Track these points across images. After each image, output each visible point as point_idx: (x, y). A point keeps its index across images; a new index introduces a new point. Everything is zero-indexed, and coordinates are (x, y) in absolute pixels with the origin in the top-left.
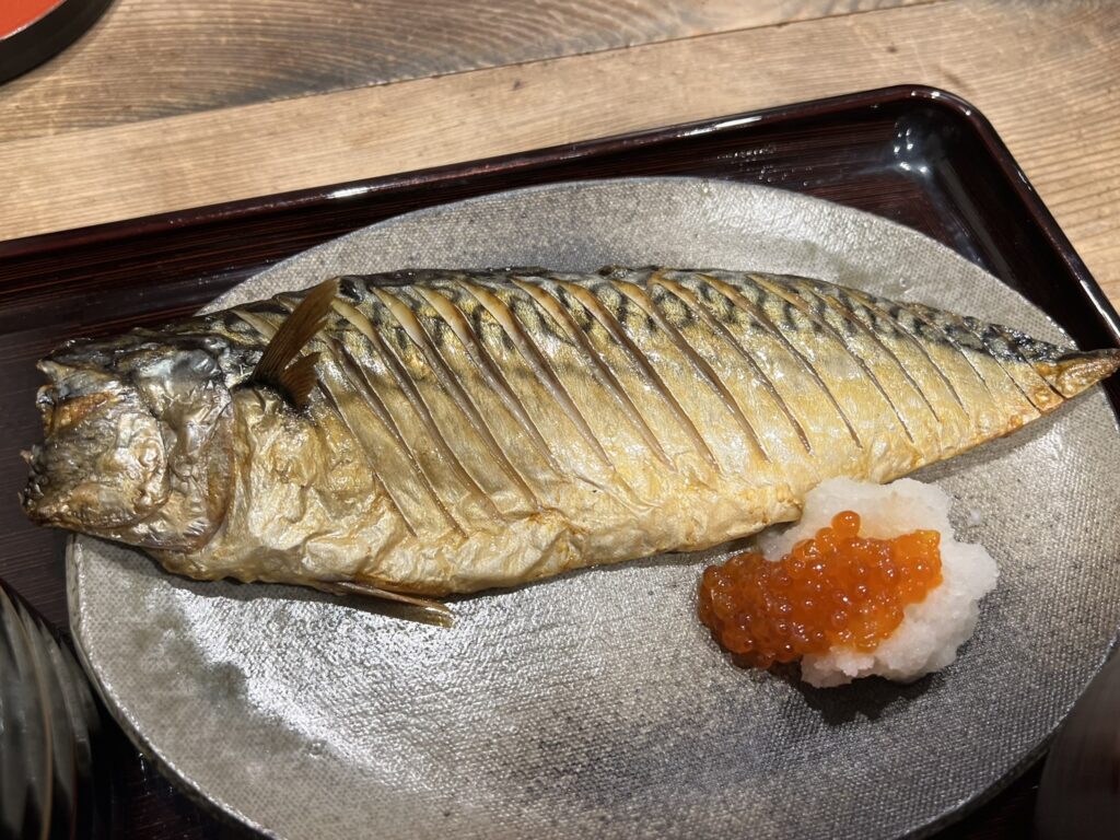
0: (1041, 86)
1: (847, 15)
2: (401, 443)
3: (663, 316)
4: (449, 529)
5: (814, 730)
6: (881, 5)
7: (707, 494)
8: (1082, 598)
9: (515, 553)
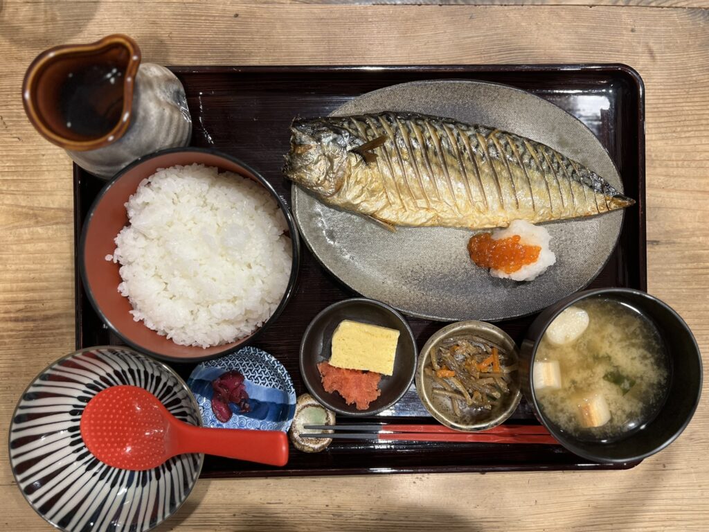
0: (686, 63)
1: (623, 6)
2: (393, 177)
3: (489, 153)
4: (402, 207)
5: (487, 286)
6: (640, 5)
7: (482, 215)
8: (582, 271)
9: (419, 219)
